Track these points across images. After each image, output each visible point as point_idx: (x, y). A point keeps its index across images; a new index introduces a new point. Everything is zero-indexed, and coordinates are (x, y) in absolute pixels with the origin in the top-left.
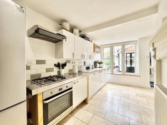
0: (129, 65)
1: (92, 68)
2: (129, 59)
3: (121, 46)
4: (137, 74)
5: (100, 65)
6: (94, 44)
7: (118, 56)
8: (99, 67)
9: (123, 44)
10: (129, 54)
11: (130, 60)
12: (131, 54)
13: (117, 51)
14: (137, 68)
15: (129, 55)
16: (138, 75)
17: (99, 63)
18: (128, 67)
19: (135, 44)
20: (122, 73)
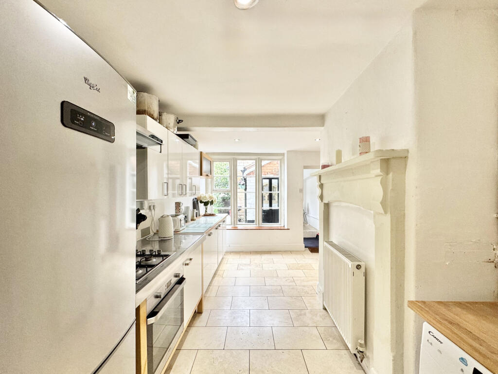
0: (266, 207)
1: (192, 220)
2: (266, 192)
3: (254, 161)
4: (283, 226)
5: (206, 209)
6: (201, 153)
7: (243, 182)
8: (205, 215)
9: (259, 158)
10: (268, 180)
11: (270, 193)
12: (270, 180)
13: (242, 171)
14: (283, 212)
15: (266, 182)
16: (286, 228)
17: (206, 204)
18: (264, 209)
19: (281, 160)
20: (255, 226)
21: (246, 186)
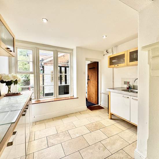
19: (70, 53)
20: (54, 98)
21: (44, 71)
